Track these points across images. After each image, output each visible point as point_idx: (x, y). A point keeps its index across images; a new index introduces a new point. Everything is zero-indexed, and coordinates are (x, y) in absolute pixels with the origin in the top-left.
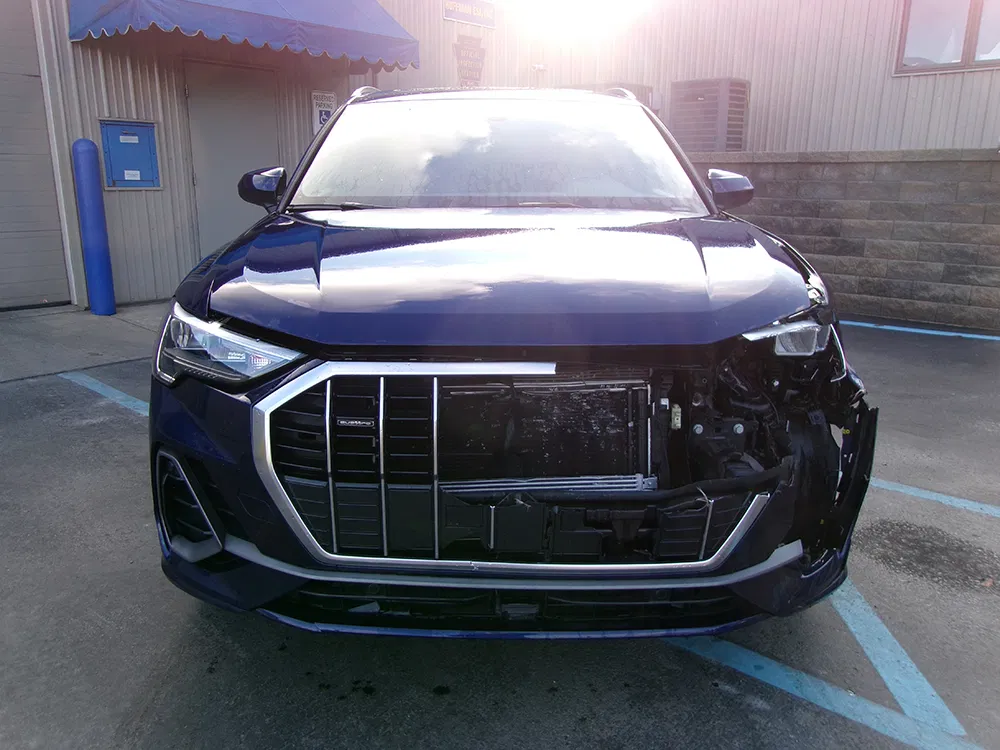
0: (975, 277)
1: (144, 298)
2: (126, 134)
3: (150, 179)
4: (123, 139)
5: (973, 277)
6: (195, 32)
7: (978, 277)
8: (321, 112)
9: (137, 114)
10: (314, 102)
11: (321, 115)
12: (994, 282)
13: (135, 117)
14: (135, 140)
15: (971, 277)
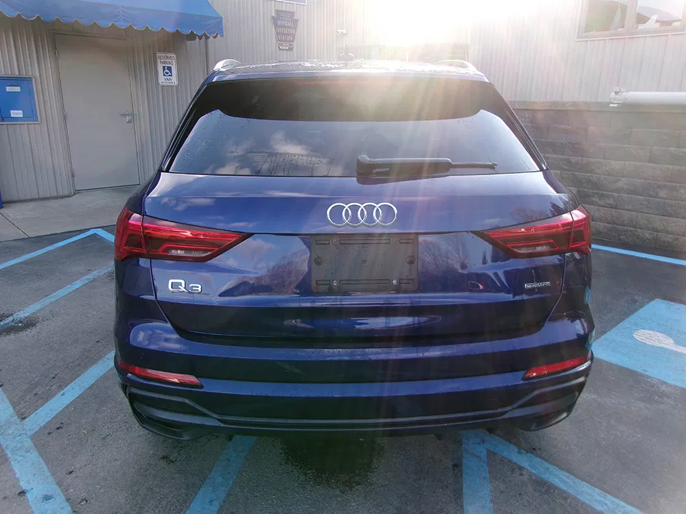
0: (597, 200)
1: (29, 197)
2: (10, 86)
3: (31, 115)
4: (8, 89)
5: (596, 199)
6: (34, 17)
7: (600, 200)
8: (164, 67)
9: (19, 72)
10: (159, 60)
11: (164, 69)
12: (609, 204)
13: (17, 74)
14: (18, 89)
15: (594, 199)
